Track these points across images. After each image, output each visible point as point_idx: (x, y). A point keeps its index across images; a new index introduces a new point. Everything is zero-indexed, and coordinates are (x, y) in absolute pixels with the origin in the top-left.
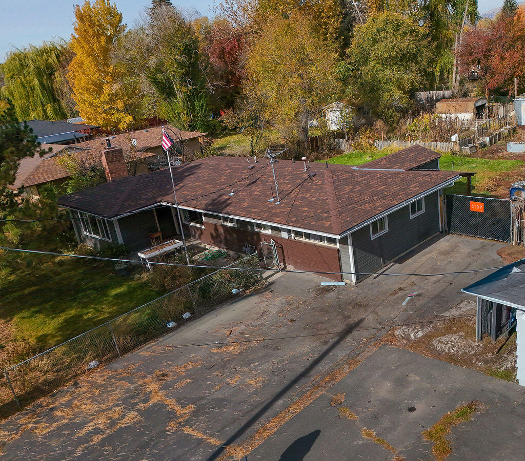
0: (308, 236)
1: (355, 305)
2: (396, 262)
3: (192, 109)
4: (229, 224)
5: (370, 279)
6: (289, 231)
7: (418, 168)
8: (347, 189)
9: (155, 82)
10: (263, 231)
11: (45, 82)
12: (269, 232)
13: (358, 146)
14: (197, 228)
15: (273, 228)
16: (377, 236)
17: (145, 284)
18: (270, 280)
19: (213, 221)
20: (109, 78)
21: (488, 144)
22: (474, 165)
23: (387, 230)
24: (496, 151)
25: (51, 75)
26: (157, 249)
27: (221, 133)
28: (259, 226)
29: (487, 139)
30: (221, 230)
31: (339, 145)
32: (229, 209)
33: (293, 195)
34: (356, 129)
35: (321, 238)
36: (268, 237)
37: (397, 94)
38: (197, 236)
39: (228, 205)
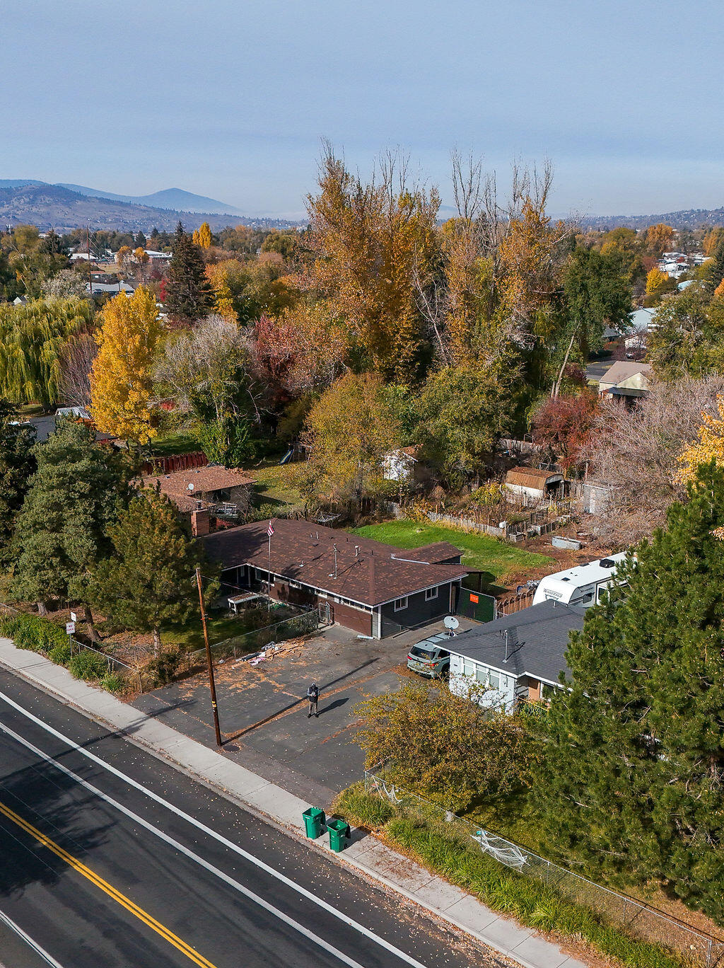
0: (353, 603)
1: (377, 651)
2: (411, 629)
3: (231, 435)
4: (294, 586)
5: (391, 638)
6: (340, 599)
7: (442, 562)
8: (384, 575)
9: (196, 402)
10: (320, 595)
11: (30, 354)
12: (326, 597)
13: (411, 514)
14: (267, 585)
15: (328, 594)
16: (398, 610)
17: (233, 622)
18: (323, 630)
19: (282, 582)
20: (138, 385)
21: (539, 533)
22: (511, 556)
23: (407, 606)
24: (543, 543)
25: (38, 345)
26: (241, 598)
27: (256, 461)
28: (319, 591)
29: (538, 528)
30: (287, 590)
31: (392, 508)
32: (301, 577)
33: (346, 574)
34: (413, 494)
35: (361, 606)
36: (324, 600)
37: (464, 456)
38: (265, 591)
39: (299, 573)
